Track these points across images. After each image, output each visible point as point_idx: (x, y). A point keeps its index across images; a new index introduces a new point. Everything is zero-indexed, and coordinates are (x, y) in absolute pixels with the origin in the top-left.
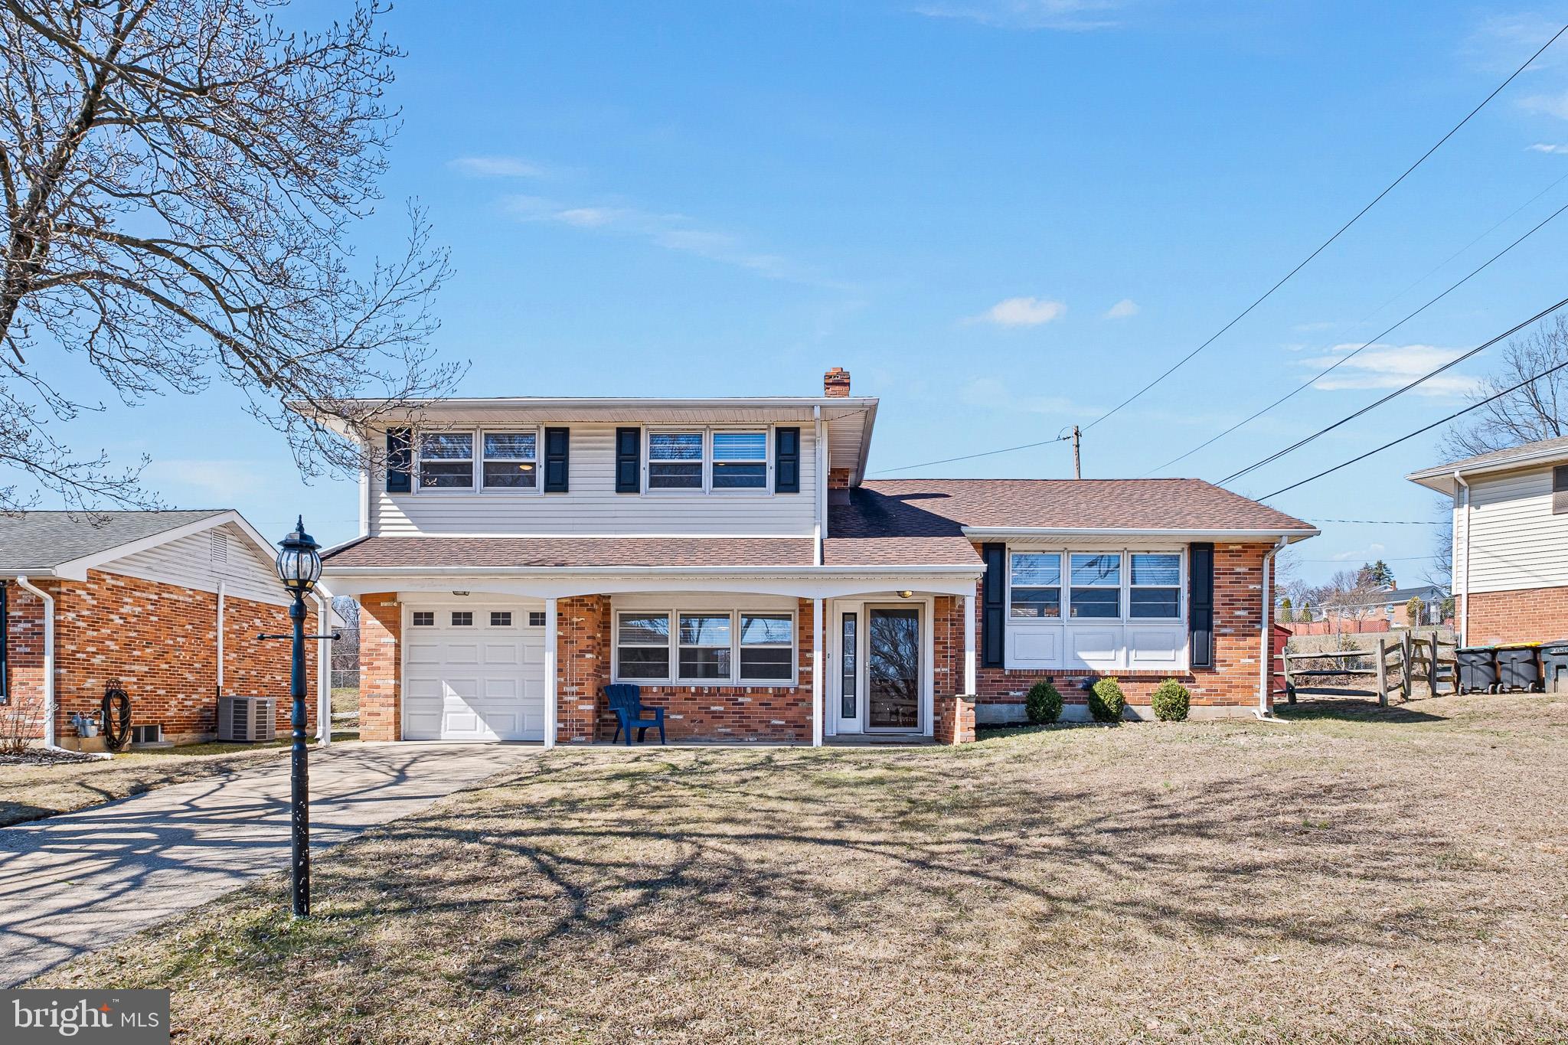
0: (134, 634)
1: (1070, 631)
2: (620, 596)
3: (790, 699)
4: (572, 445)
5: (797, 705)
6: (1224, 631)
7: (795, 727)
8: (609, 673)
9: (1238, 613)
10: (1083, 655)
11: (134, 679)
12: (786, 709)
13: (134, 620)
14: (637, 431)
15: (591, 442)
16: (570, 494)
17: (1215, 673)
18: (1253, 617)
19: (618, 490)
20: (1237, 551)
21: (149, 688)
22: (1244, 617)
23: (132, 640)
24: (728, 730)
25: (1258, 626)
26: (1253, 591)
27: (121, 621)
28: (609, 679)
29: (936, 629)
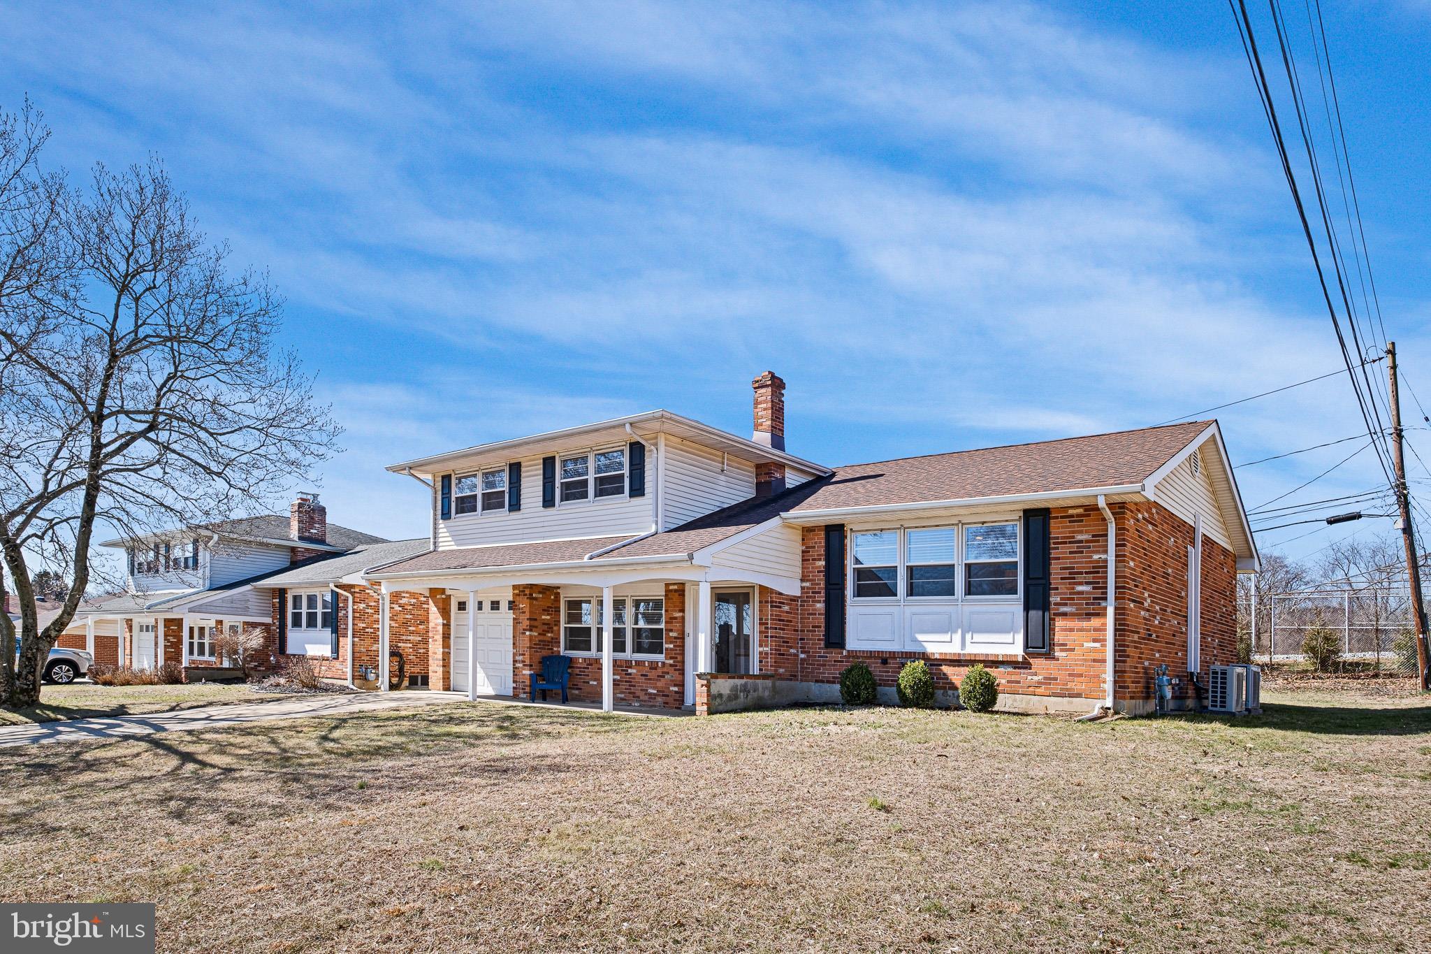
0: (411, 616)
1: (908, 610)
2: (566, 586)
3: (659, 672)
4: (523, 475)
5: (664, 677)
6: (1063, 609)
7: (663, 696)
8: (559, 647)
9: (1080, 588)
10: (920, 637)
11: (411, 645)
12: (657, 680)
13: (411, 607)
14: (554, 458)
15: (532, 471)
16: (521, 512)
17: (1054, 658)
18: (1098, 593)
19: (544, 506)
20: (1078, 515)
21: (422, 651)
22: (1087, 593)
23: (409, 620)
24: (623, 696)
25: (1103, 604)
26: (1097, 561)
27: (400, 609)
28: (559, 652)
29: (761, 611)
